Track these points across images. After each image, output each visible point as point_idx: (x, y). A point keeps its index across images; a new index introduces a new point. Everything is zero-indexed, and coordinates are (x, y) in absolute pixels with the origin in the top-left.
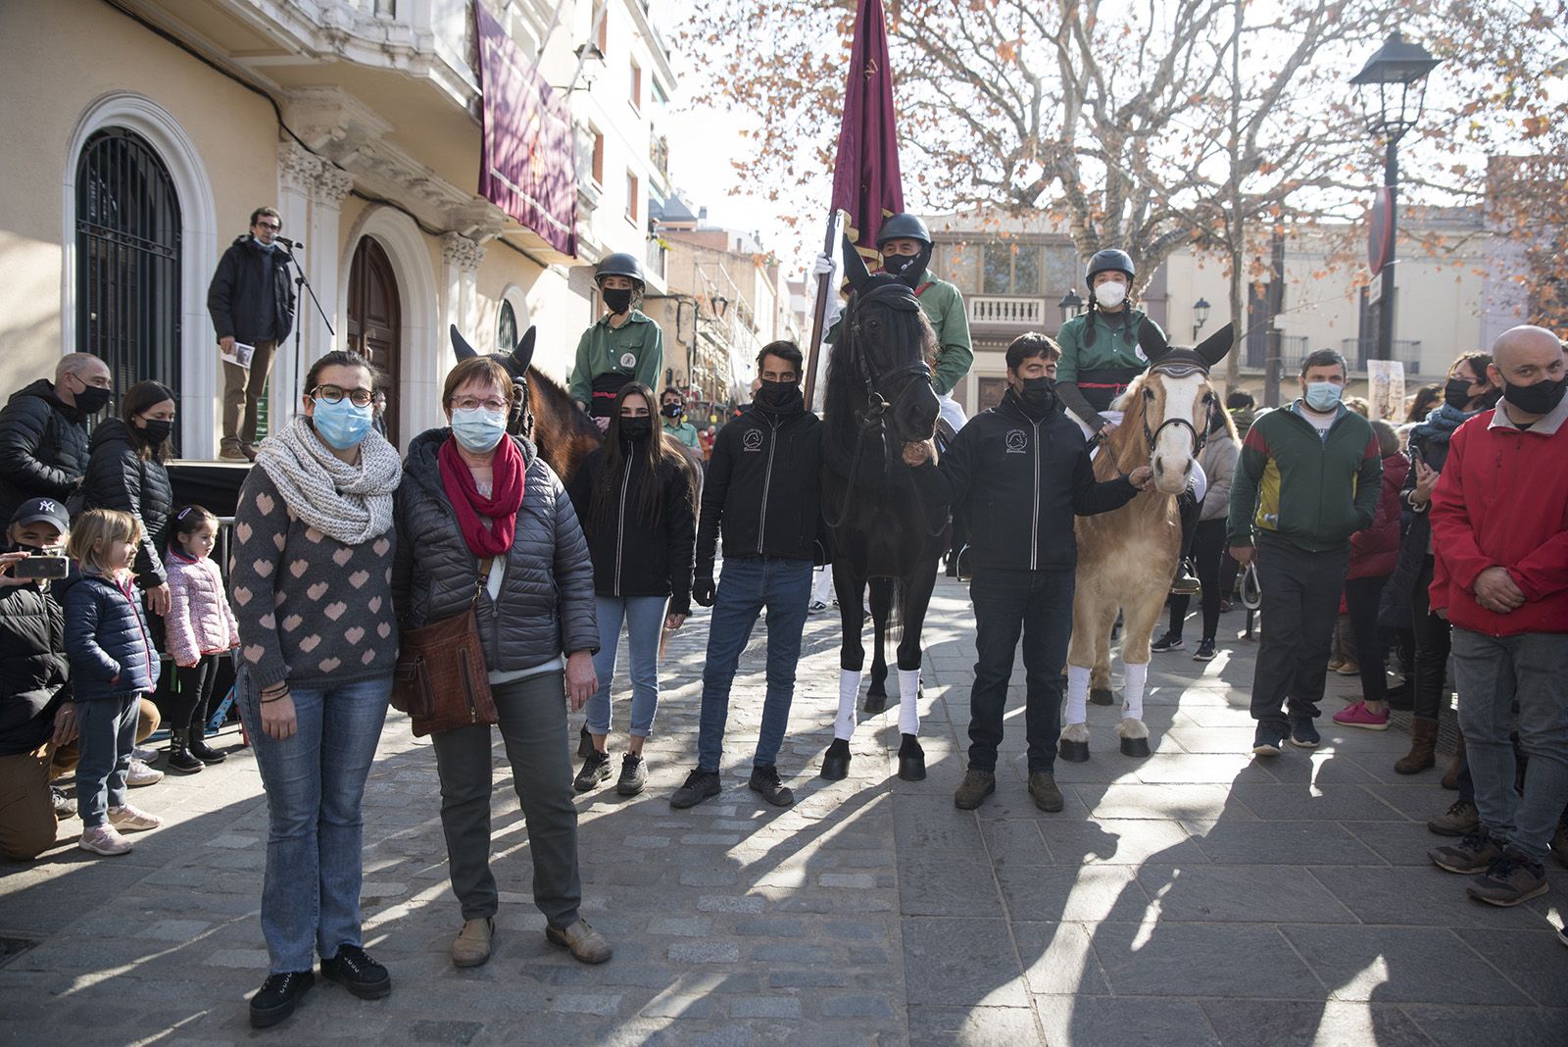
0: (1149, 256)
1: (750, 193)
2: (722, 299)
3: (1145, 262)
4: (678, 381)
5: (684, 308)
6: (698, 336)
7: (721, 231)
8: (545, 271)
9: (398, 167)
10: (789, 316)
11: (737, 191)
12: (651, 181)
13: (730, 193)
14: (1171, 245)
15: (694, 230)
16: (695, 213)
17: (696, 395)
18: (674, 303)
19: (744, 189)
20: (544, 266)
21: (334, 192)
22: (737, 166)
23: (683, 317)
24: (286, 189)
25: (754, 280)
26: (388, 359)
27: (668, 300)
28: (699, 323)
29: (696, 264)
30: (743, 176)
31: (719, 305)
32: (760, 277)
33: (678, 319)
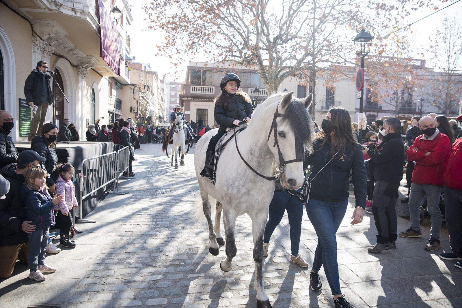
0: (280, 79)
1: (162, 55)
2: (148, 86)
3: (280, 80)
4: (134, 111)
5: (136, 88)
6: (140, 97)
7: (139, 64)
8: (102, 78)
9: (66, 45)
10: (160, 90)
11: (158, 54)
12: (126, 50)
13: (156, 55)
14: (286, 76)
15: (131, 63)
16: (132, 59)
17: (140, 115)
18: (132, 87)
19: (160, 54)
20: (102, 76)
21: (49, 53)
22: (158, 47)
23: (135, 91)
24: (35, 52)
26: (60, 106)
28: (140, 93)
29: (140, 75)
30: (160, 50)
31: (146, 88)
32: (154, 78)
33: (134, 92)
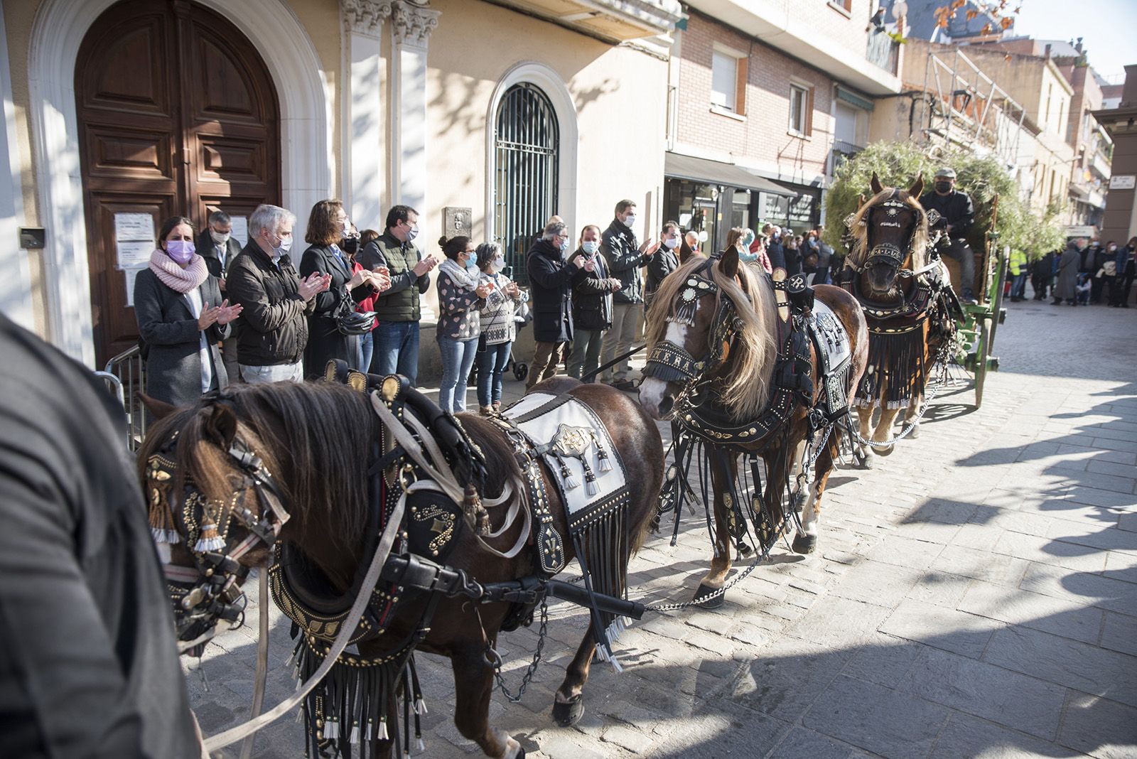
5: (919, 105)
6: (932, 135)
7: (1026, 39)
8: (613, 50)
15: (999, 41)
16: (1001, 25)
18: (907, 101)
20: (614, 43)
23: (916, 115)
25: (1041, 79)
27: (901, 98)
28: (936, 123)
32: (1050, 78)
33: (911, 119)
